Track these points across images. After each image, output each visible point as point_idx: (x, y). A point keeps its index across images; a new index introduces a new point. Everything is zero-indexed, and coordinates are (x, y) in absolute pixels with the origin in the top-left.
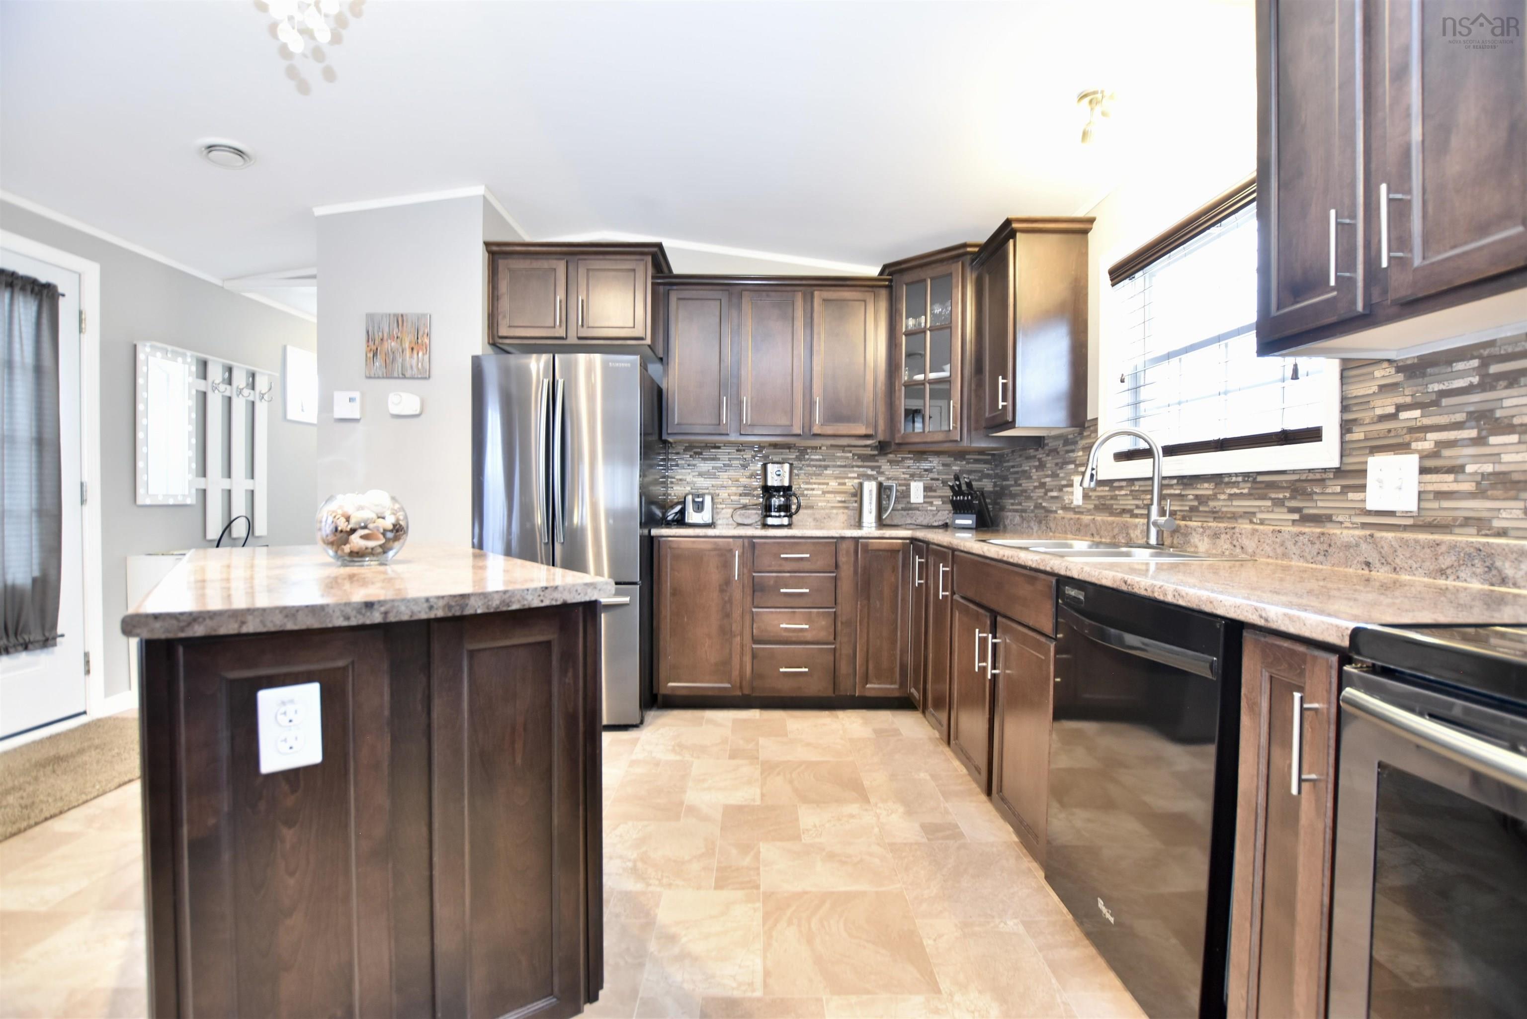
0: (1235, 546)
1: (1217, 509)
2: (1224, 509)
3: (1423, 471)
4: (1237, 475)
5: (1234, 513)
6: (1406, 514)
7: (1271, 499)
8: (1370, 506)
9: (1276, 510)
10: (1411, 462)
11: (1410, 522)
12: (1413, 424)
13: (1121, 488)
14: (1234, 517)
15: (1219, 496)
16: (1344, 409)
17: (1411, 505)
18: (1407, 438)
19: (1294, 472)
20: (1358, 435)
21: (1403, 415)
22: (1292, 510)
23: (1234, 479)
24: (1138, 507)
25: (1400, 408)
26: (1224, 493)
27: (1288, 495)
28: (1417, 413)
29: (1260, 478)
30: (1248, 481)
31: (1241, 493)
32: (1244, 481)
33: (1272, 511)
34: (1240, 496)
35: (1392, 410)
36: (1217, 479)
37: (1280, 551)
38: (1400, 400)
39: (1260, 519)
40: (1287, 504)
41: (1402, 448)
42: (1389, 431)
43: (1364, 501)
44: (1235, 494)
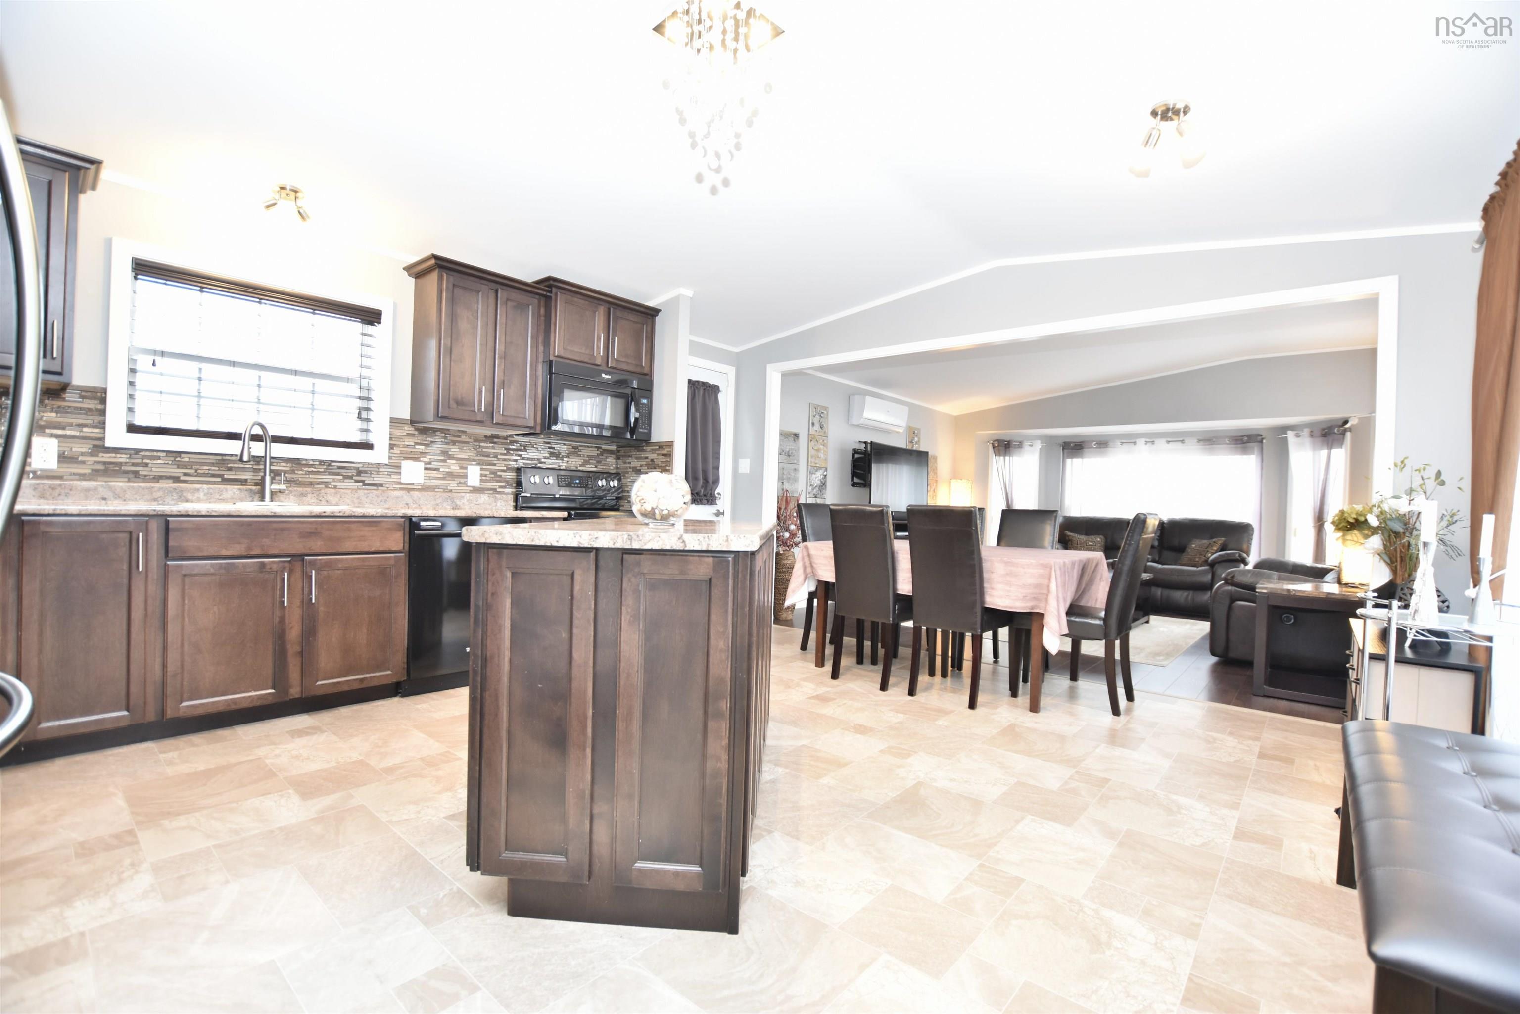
0: (320, 501)
1: (295, 479)
2: (300, 479)
3: (426, 469)
4: (313, 460)
5: (311, 482)
6: (419, 485)
7: (342, 475)
8: (403, 481)
9: (346, 480)
10: (420, 466)
11: (420, 487)
12: (421, 451)
13: (159, 458)
14: (311, 484)
15: (296, 472)
16: (391, 439)
17: (421, 481)
18: (419, 456)
19: (359, 463)
20: (396, 450)
21: (417, 447)
22: (357, 481)
23: (311, 463)
24: (185, 474)
25: (417, 444)
26: (301, 470)
27: (355, 474)
28: (423, 447)
29: (333, 464)
30: (324, 465)
31: (318, 471)
32: (320, 464)
33: (343, 482)
34: (318, 472)
35: (413, 444)
36: (296, 462)
37: (356, 501)
38: (416, 441)
39: (334, 486)
40: (354, 478)
41: (416, 459)
42: (411, 452)
43: (400, 479)
44: (312, 471)
